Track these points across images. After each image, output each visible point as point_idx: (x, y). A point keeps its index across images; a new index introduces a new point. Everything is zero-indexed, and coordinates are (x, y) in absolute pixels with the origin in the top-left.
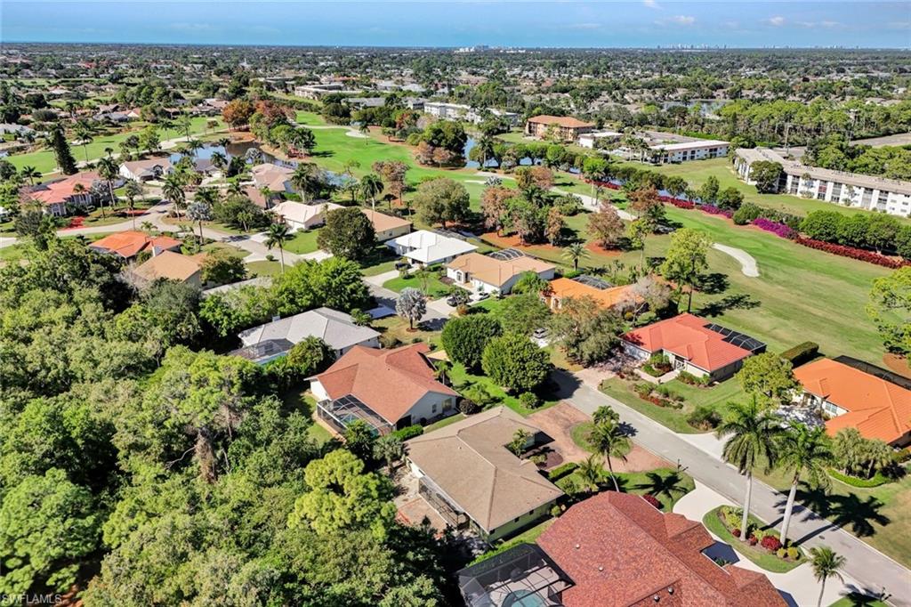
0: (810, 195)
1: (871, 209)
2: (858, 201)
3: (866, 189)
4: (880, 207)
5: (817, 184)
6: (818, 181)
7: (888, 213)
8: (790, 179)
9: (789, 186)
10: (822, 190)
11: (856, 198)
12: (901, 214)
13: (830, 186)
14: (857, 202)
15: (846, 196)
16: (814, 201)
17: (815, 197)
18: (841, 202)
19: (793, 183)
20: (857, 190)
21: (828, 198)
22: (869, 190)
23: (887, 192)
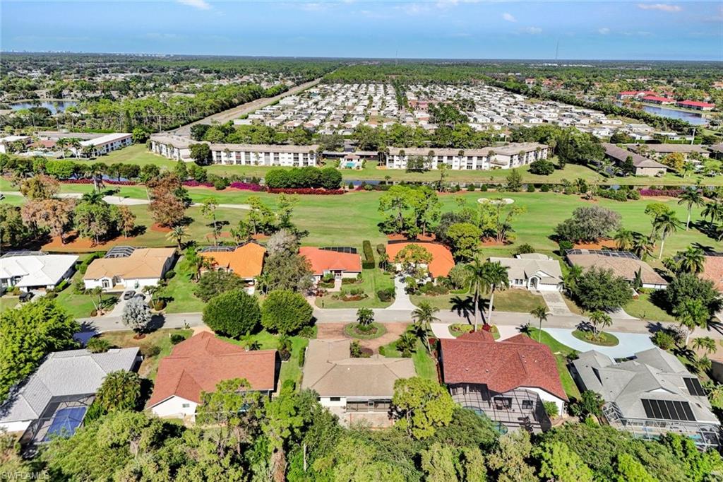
0: (231, 162)
1: (271, 165)
2: (263, 160)
3: (265, 153)
4: (276, 163)
5: (234, 154)
6: (234, 153)
7: (282, 165)
8: (214, 154)
9: (215, 158)
10: (238, 158)
11: (261, 160)
12: (288, 165)
13: (243, 155)
14: (261, 162)
15: (255, 160)
16: (235, 166)
17: (235, 163)
18: (252, 164)
19: (217, 156)
20: (260, 155)
21: (243, 163)
22: (267, 153)
23: (278, 153)
